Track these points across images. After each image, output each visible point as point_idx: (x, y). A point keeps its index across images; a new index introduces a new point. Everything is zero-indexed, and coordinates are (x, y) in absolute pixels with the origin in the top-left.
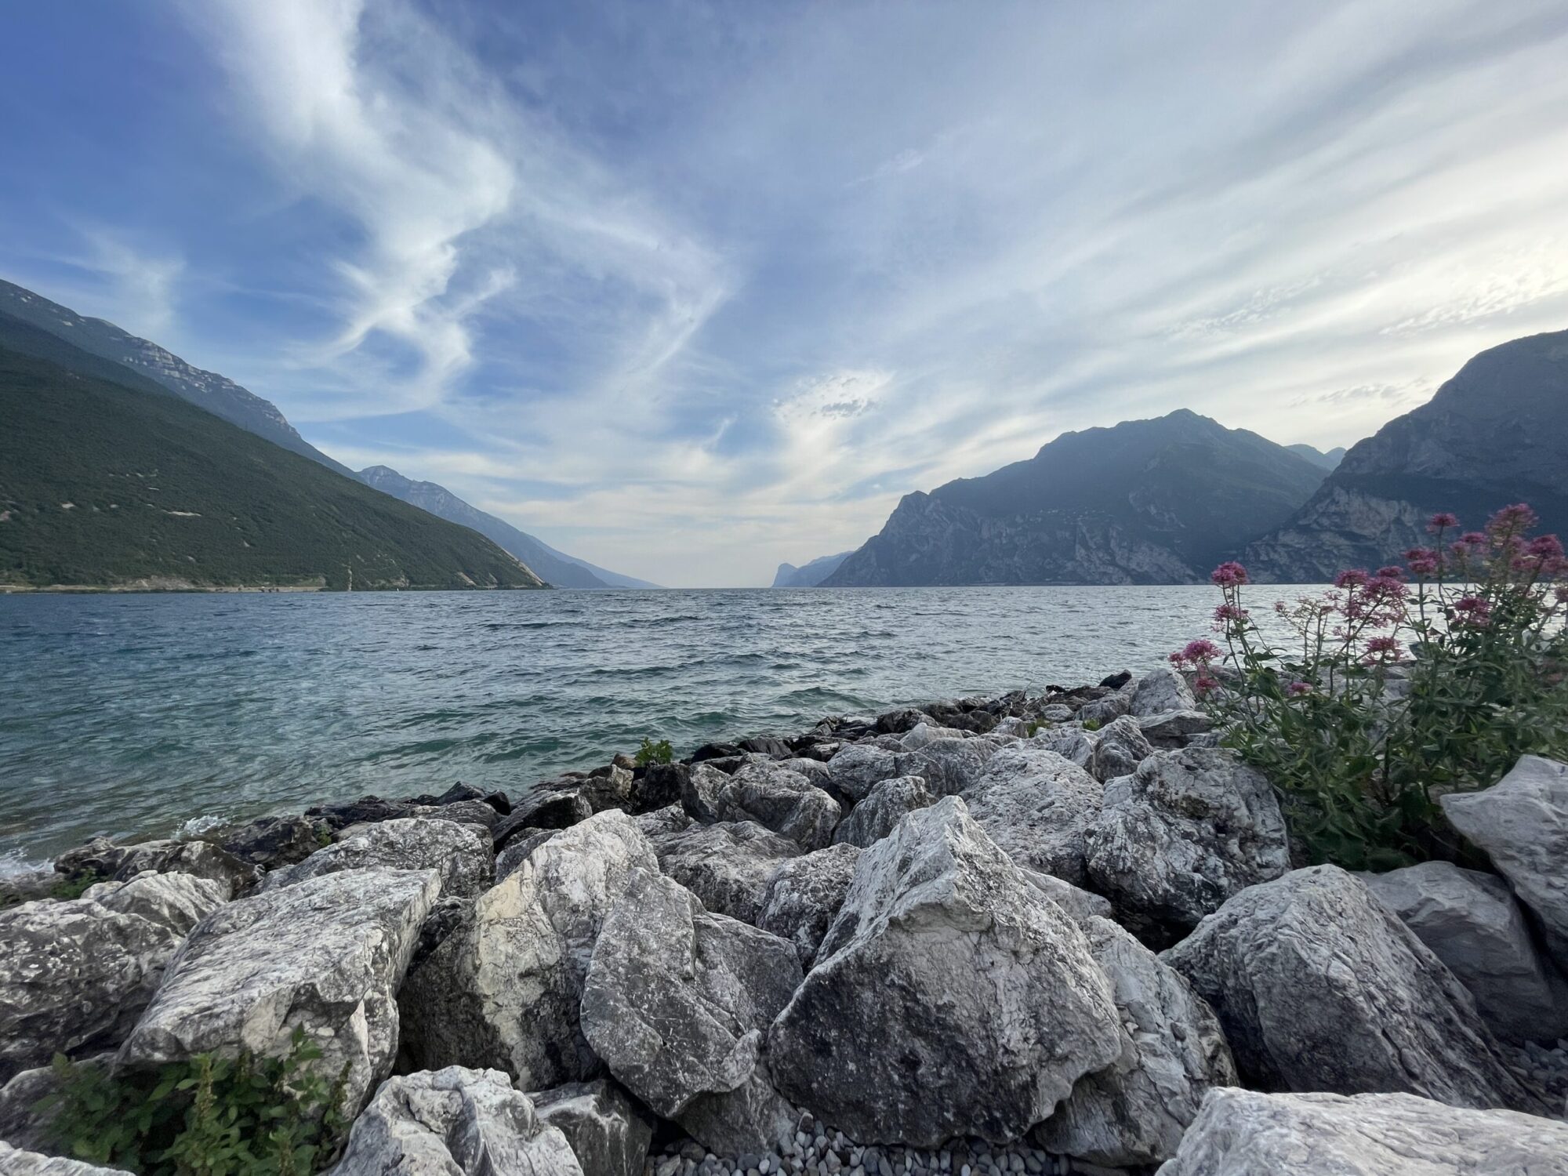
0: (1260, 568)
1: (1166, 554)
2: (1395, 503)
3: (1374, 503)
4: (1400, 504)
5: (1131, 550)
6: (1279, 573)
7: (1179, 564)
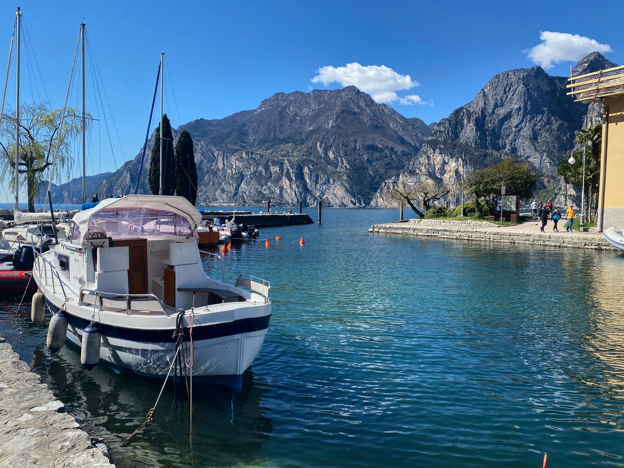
3: (446, 158)
5: (318, 183)
7: (345, 193)
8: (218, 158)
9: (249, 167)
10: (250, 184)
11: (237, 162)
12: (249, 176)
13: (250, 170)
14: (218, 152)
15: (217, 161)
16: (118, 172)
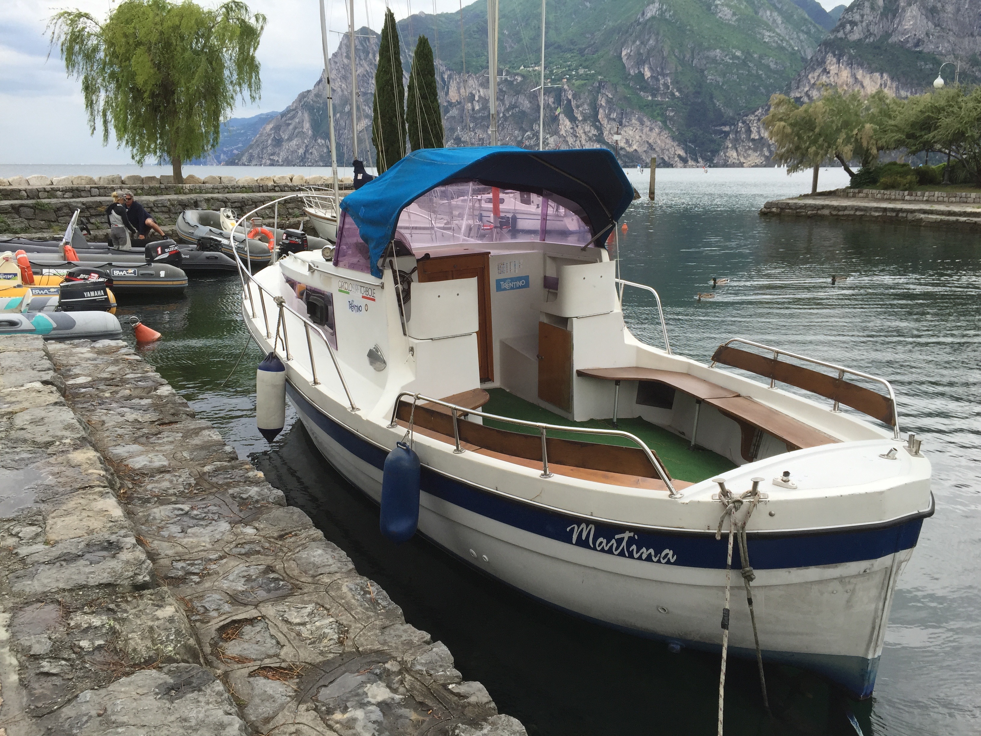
0: (750, 148)
1: (657, 130)
2: (877, 75)
3: (860, 74)
4: (882, 77)
5: (621, 124)
6: (767, 154)
7: (669, 141)
8: (449, 82)
9: (502, 98)
10: (503, 129)
11: (481, 90)
12: (501, 115)
13: (504, 104)
14: (449, 72)
15: (448, 89)
16: (288, 111)
